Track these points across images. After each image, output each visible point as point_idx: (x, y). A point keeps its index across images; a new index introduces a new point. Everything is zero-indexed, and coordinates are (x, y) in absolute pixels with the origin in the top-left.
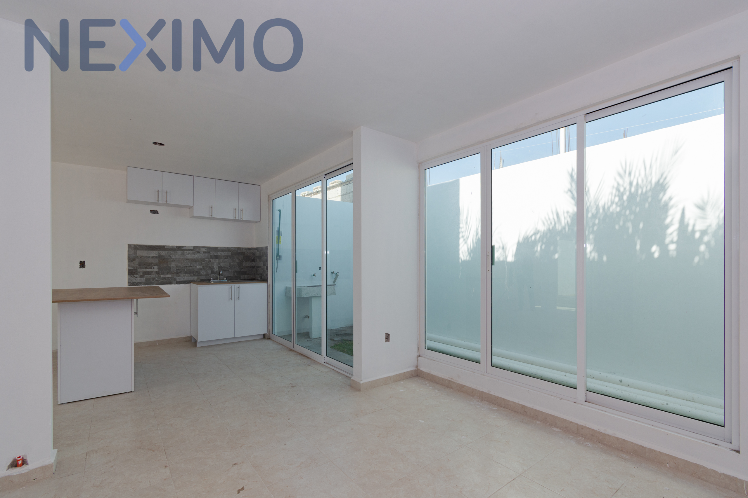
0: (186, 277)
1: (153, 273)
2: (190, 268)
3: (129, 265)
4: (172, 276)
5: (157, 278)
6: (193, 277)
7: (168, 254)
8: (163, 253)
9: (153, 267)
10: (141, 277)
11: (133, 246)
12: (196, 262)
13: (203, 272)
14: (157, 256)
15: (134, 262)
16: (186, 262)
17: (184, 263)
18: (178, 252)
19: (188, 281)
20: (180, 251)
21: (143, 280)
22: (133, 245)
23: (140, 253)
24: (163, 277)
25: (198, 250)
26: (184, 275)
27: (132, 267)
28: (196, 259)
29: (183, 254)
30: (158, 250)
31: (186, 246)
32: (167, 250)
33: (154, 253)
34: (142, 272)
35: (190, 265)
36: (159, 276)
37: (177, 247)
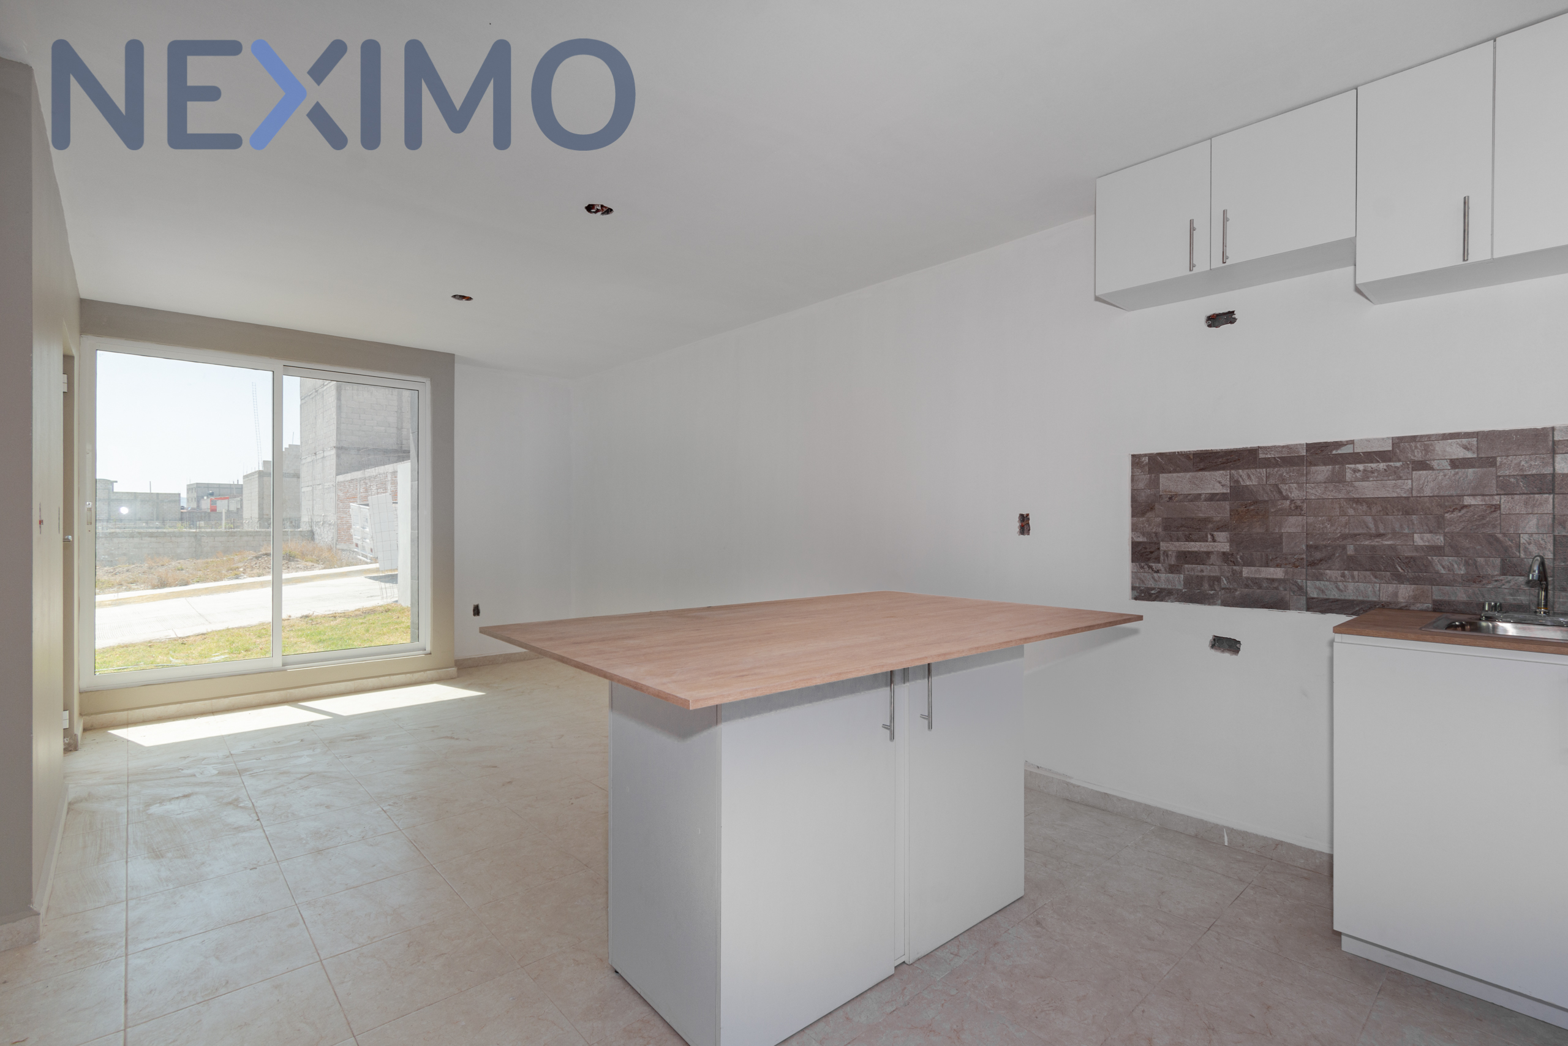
0: (1351, 586)
1: (1213, 558)
2: (1376, 542)
3: (1134, 528)
4: (1286, 573)
5: (1227, 578)
6: (1391, 588)
7: (1272, 481)
8: (1249, 477)
9: (1212, 535)
10: (1172, 573)
11: (1146, 460)
12: (1407, 513)
13: (1441, 565)
14: (1227, 490)
15: (1149, 514)
16: (1351, 512)
17: (1344, 519)
18: (1313, 469)
19: (1362, 602)
20: (1325, 464)
21: (1177, 581)
22: (1145, 455)
23: (1172, 482)
24: (1247, 578)
25: (1418, 456)
26: (1343, 576)
27: (1143, 534)
28: (1407, 498)
29: (1338, 479)
30: (1232, 469)
31: (1352, 442)
32: (1268, 463)
33: (1216, 482)
34: (1174, 554)
35: (1372, 526)
36: (1234, 572)
37: (1310, 447)
